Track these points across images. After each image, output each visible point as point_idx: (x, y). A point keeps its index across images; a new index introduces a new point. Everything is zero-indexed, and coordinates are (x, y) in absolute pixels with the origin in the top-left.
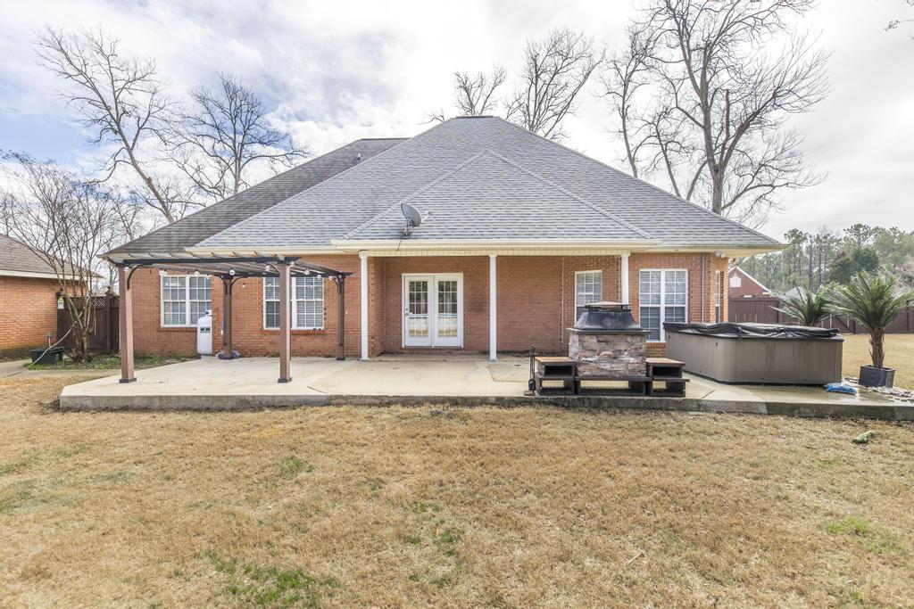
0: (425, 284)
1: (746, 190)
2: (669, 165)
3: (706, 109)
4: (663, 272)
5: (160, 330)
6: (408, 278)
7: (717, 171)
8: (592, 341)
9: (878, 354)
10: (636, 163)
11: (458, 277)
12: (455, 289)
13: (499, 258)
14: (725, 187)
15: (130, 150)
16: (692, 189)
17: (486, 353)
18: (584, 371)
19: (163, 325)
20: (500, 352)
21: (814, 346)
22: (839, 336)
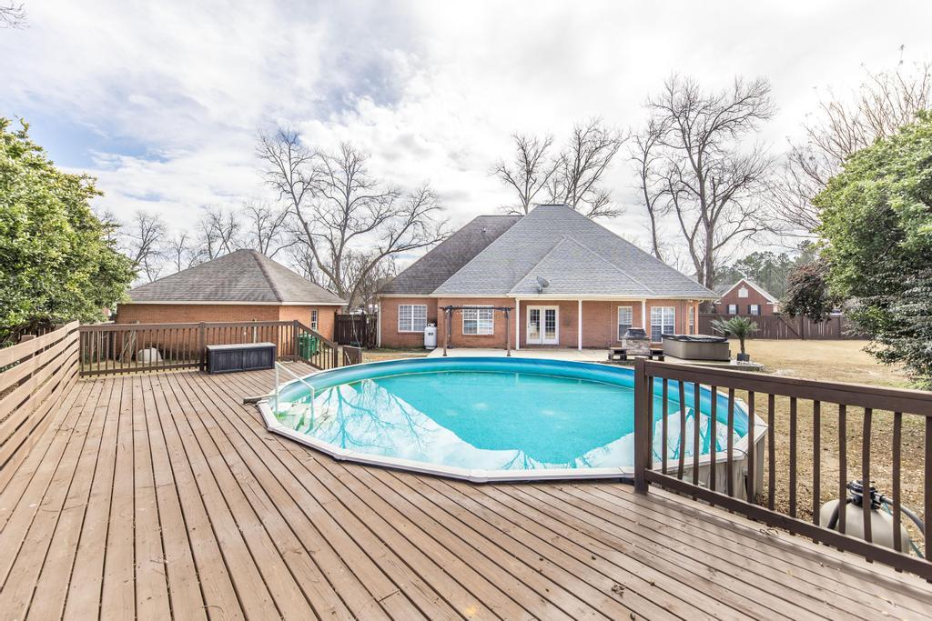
0: (539, 311)
1: (734, 233)
2: (679, 211)
3: (702, 182)
4: (663, 308)
5: (399, 334)
6: (529, 308)
7: (709, 226)
8: (631, 342)
9: (743, 349)
10: (653, 213)
11: (556, 308)
12: (554, 314)
13: (583, 302)
14: (715, 237)
15: (297, 205)
16: (696, 229)
17: (577, 347)
18: (628, 352)
19: (399, 331)
20: (583, 348)
21: (717, 345)
22: (728, 341)
